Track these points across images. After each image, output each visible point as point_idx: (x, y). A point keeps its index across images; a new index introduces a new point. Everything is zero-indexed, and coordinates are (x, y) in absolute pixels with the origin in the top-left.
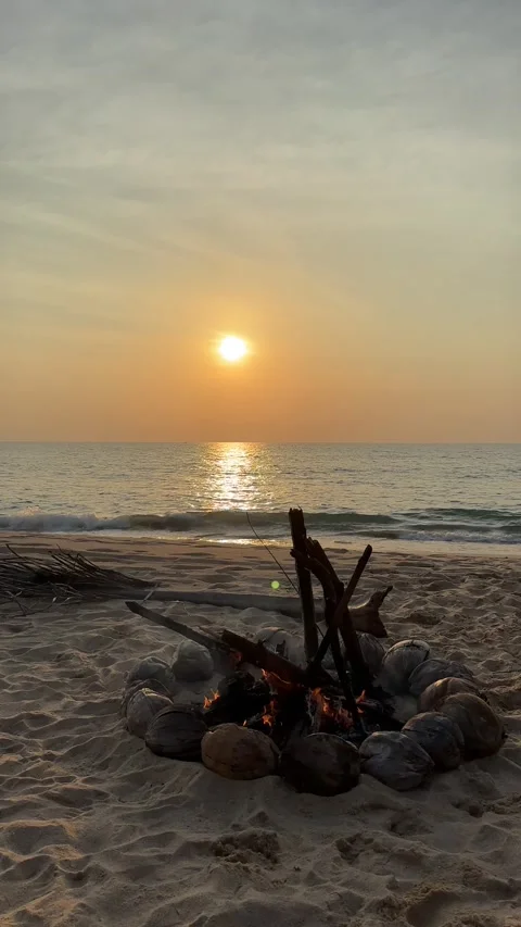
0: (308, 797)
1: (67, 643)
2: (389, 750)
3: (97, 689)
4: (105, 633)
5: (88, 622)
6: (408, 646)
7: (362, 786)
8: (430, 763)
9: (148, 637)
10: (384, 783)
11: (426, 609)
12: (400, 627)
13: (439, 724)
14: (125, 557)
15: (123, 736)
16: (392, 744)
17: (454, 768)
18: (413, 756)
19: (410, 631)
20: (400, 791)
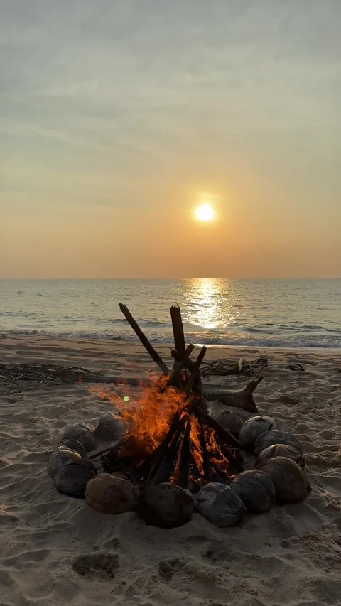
0: (151, 528)
1: (38, 412)
2: (215, 496)
3: (46, 443)
4: (67, 405)
5: (60, 398)
6: (258, 420)
7: (192, 523)
8: (242, 508)
9: (94, 408)
10: (209, 521)
11: (293, 393)
12: (270, 406)
13: (257, 479)
14: (103, 354)
15: (46, 477)
16: (217, 492)
17: (266, 511)
18: (231, 503)
19: (276, 409)
20: (219, 527)
